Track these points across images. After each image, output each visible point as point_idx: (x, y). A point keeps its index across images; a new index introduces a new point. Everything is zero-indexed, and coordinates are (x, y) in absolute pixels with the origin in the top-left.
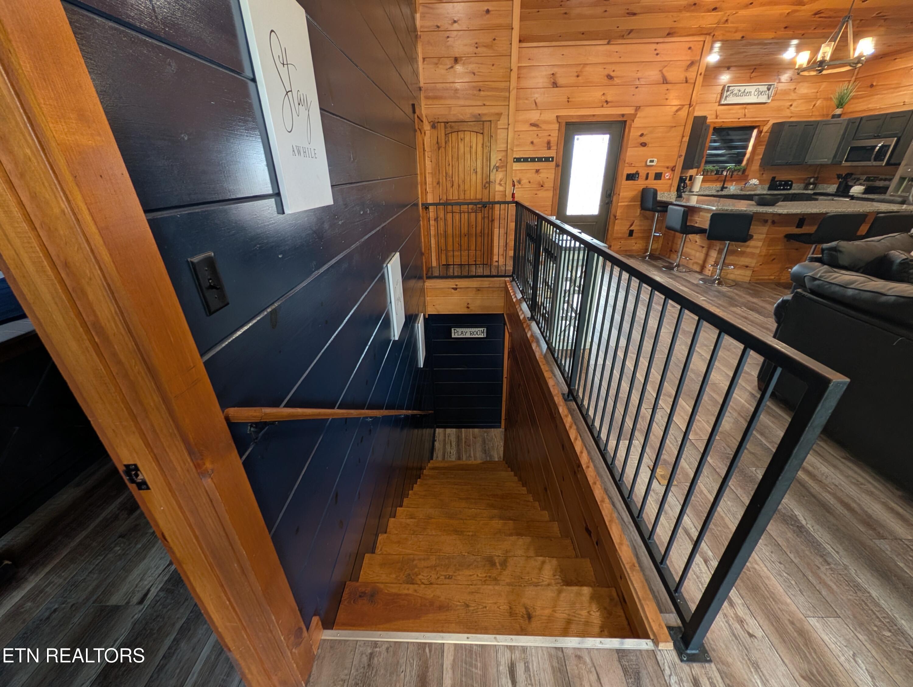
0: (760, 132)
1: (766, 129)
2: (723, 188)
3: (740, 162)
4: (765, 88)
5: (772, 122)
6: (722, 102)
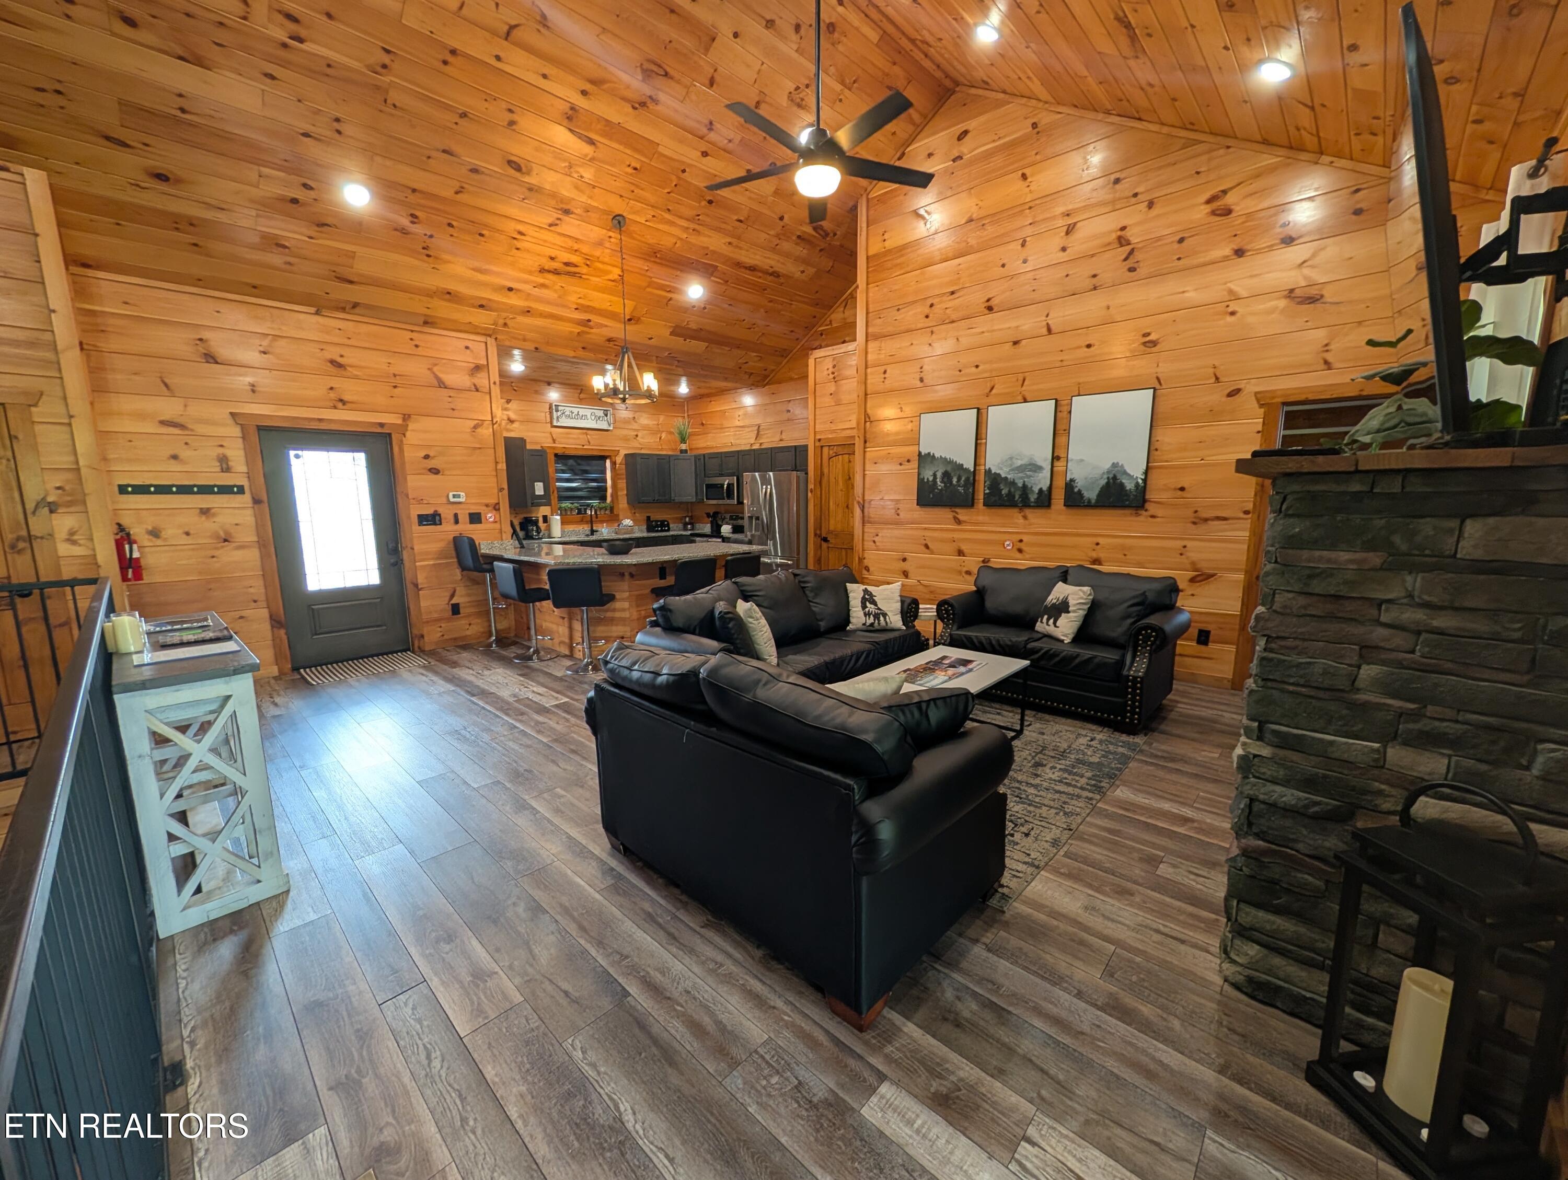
0: (614, 464)
1: (619, 459)
2: (593, 532)
3: (603, 498)
4: (601, 413)
5: (623, 452)
6: (555, 424)
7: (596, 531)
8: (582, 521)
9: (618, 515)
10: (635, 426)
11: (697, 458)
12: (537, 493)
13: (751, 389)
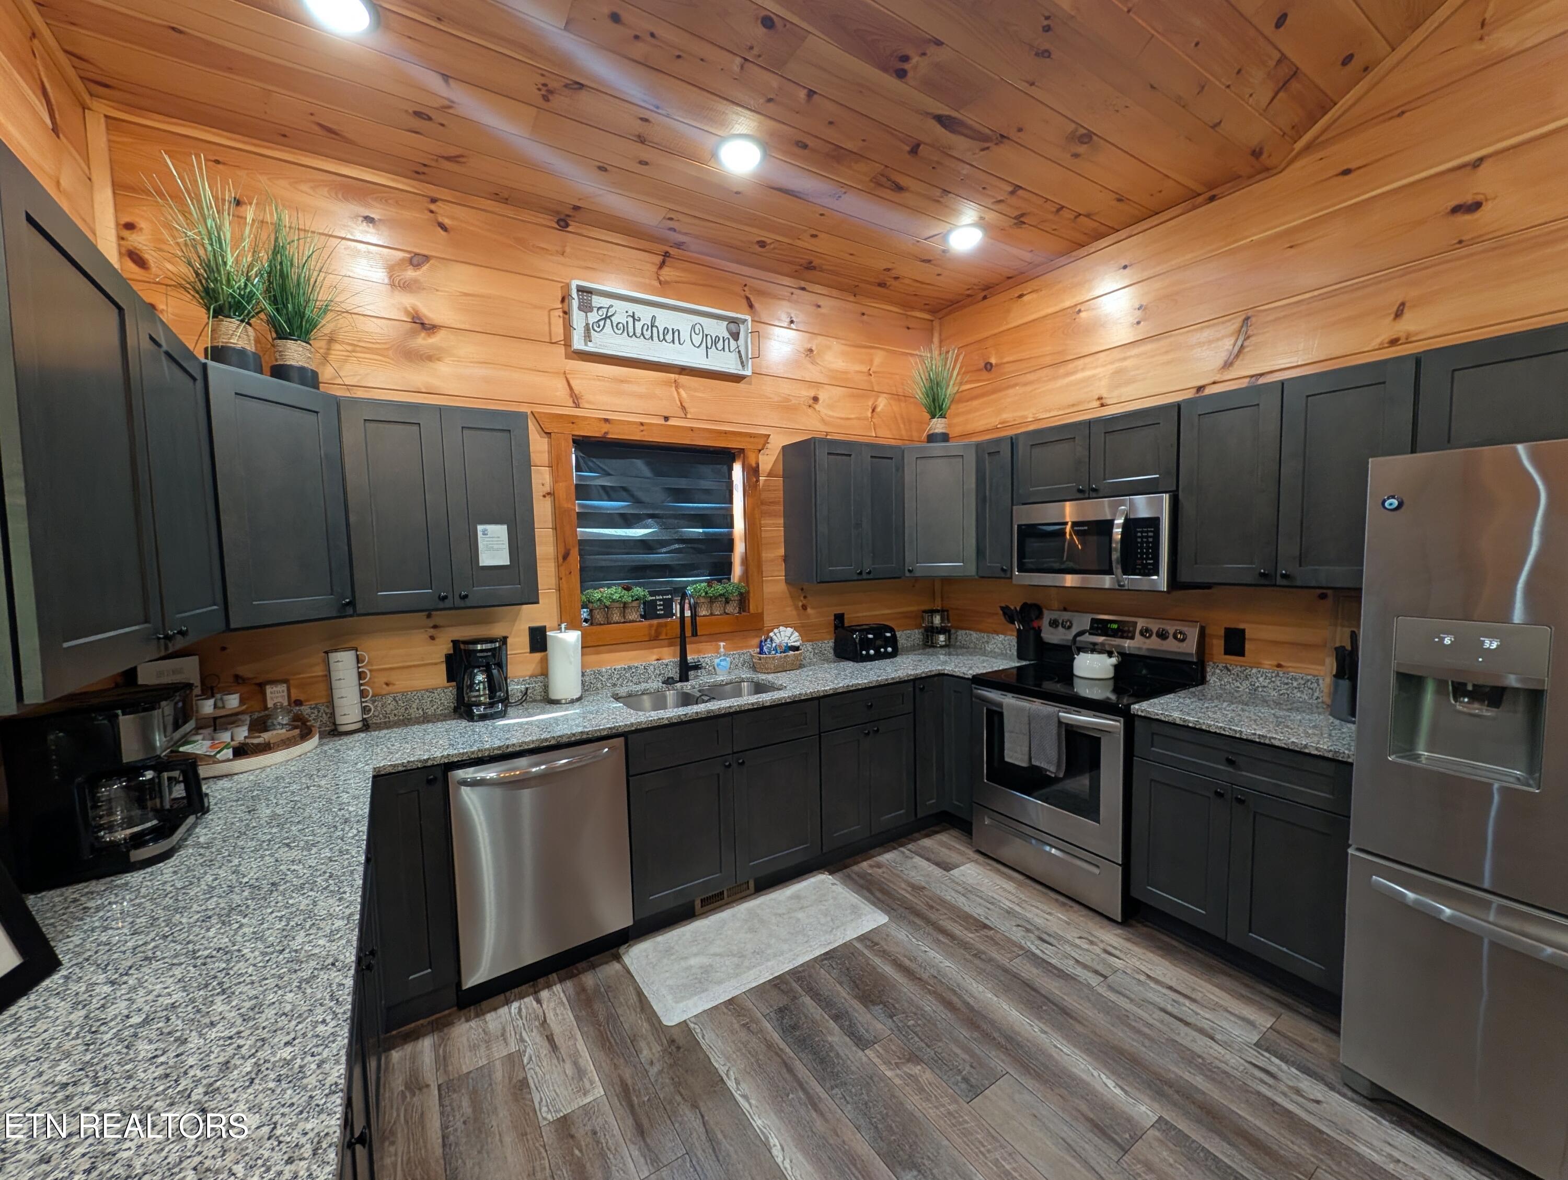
0: (752, 472)
1: (768, 460)
2: (686, 669)
3: (722, 569)
4: (719, 329)
5: (778, 442)
6: (578, 343)
7: (697, 667)
8: (654, 639)
9: (760, 617)
10: (812, 373)
11: (986, 452)
12: (486, 559)
13: (1212, 199)
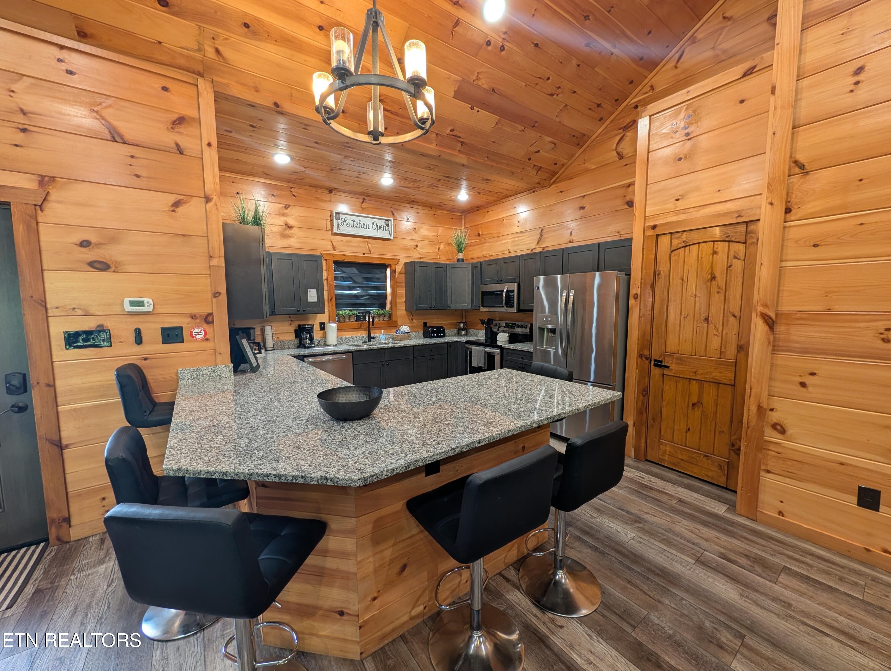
0: (393, 272)
1: (399, 268)
2: (370, 338)
3: (383, 305)
4: (382, 223)
5: (403, 261)
6: (335, 231)
7: (374, 338)
8: (360, 328)
9: (396, 322)
10: (415, 237)
11: (474, 266)
12: (310, 300)
13: (534, 192)
